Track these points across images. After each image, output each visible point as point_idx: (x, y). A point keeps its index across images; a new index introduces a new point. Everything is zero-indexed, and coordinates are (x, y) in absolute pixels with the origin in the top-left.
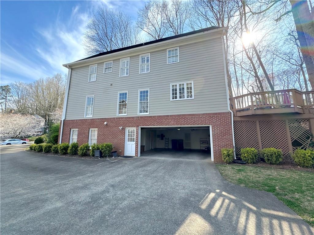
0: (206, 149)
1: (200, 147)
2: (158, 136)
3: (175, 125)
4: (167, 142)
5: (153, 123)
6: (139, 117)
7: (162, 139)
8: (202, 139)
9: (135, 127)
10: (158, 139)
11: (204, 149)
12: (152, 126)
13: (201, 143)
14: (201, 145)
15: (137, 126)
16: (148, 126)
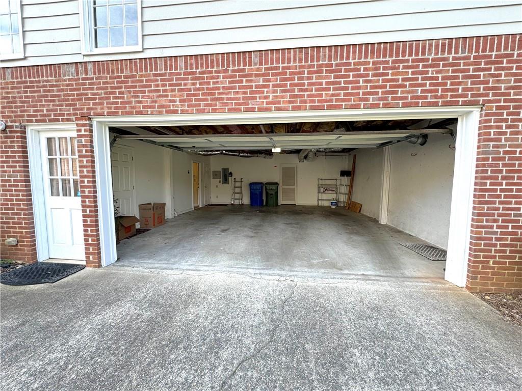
0: (333, 207)
1: (318, 200)
2: (216, 175)
3: (286, 109)
4: (237, 190)
5: (163, 101)
6: (90, 66)
7: (225, 181)
8: (324, 182)
9: (68, 120)
10: (215, 182)
11: (327, 204)
12: (160, 113)
13: (322, 190)
14: (320, 195)
15: (83, 117)
16: (140, 113)
